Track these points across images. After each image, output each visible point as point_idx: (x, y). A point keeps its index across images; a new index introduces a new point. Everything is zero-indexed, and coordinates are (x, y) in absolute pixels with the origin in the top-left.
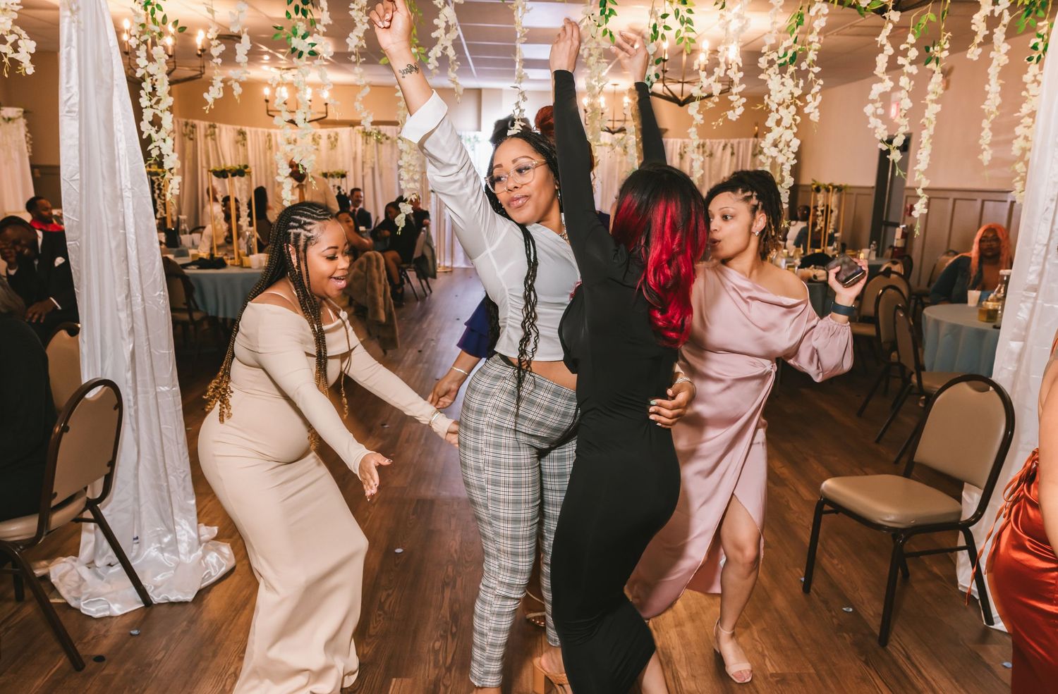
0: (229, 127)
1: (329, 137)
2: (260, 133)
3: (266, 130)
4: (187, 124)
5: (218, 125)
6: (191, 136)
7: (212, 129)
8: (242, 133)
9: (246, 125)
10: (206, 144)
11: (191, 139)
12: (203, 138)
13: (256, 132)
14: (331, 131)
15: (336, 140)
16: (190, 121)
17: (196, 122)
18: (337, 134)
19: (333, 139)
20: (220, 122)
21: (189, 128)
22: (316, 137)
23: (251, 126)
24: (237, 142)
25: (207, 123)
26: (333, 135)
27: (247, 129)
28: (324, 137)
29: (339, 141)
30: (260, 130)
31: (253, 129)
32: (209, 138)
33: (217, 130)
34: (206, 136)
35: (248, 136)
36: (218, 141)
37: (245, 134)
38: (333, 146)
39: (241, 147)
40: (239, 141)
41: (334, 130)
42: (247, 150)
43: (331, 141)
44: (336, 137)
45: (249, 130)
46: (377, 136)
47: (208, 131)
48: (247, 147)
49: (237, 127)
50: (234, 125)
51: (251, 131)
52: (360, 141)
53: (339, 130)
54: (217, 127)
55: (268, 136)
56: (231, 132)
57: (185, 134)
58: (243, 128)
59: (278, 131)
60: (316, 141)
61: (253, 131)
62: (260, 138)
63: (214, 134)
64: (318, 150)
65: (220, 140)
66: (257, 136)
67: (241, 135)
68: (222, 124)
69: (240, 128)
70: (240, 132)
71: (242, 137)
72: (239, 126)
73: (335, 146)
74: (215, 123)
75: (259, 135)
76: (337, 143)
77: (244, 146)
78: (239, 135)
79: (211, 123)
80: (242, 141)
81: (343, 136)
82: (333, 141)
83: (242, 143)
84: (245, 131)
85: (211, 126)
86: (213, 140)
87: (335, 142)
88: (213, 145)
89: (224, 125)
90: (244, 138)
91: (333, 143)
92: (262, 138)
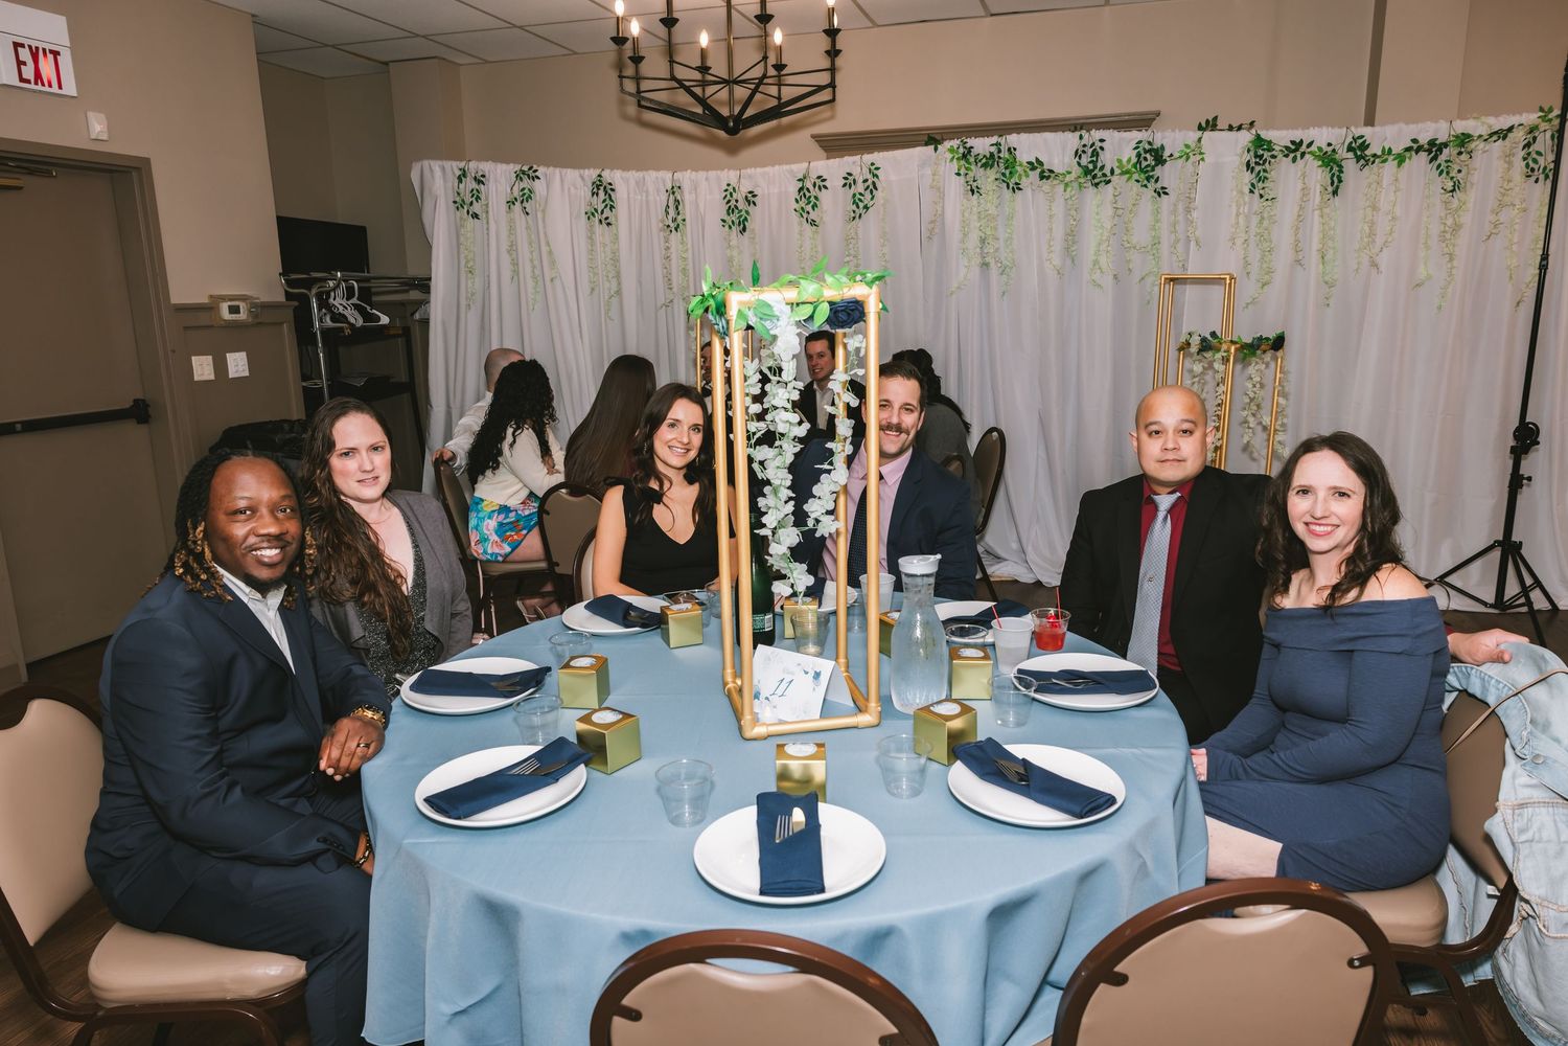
0: (571, 174)
1: (848, 181)
2: (652, 188)
3: (667, 175)
4: (464, 174)
5: (541, 170)
6: (477, 208)
7: (526, 183)
9: (612, 167)
10: (512, 229)
11: (475, 216)
12: (504, 207)
13: (640, 184)
14: (855, 164)
15: (872, 188)
16: (473, 165)
17: (486, 167)
18: (874, 170)
19: (860, 187)
20: (548, 165)
21: (470, 184)
22: (809, 185)
23: (625, 168)
24: (590, 215)
25: (515, 167)
26: (860, 174)
27: (613, 176)
28: (835, 183)
29: (878, 194)
30: (651, 176)
31: (633, 175)
32: (518, 207)
33: (539, 186)
34: (511, 203)
35: (621, 195)
36: (540, 215)
37: (613, 190)
38: (860, 208)
39: (599, 229)
40: (596, 210)
41: (868, 158)
42: (616, 238)
43: (854, 195)
44: (870, 182)
45: (622, 178)
46: (1006, 168)
47: (516, 188)
48: (617, 227)
49: (591, 174)
50: (584, 168)
51: (627, 181)
52: (955, 186)
53: (878, 157)
54: (538, 178)
55: (673, 193)
56: (576, 188)
57: (459, 205)
58: (607, 175)
59: (702, 175)
60: (810, 197)
61: (632, 183)
62: (651, 198)
63: (527, 196)
64: (813, 223)
65: (543, 211)
66: (644, 194)
67: (601, 192)
68: (551, 169)
69: (600, 176)
70: (598, 187)
71: (604, 201)
72: (598, 172)
73: (866, 207)
74: (535, 167)
75: (647, 192)
76: (872, 199)
77: (609, 224)
78: (597, 195)
79: (525, 168)
80: (602, 212)
81: (893, 178)
82: (861, 194)
83: (604, 216)
84: (610, 184)
85: (519, 176)
86: (527, 214)
87: (868, 195)
88: (527, 228)
89: (557, 170)
90: (608, 201)
91: (860, 200)
92: (658, 199)
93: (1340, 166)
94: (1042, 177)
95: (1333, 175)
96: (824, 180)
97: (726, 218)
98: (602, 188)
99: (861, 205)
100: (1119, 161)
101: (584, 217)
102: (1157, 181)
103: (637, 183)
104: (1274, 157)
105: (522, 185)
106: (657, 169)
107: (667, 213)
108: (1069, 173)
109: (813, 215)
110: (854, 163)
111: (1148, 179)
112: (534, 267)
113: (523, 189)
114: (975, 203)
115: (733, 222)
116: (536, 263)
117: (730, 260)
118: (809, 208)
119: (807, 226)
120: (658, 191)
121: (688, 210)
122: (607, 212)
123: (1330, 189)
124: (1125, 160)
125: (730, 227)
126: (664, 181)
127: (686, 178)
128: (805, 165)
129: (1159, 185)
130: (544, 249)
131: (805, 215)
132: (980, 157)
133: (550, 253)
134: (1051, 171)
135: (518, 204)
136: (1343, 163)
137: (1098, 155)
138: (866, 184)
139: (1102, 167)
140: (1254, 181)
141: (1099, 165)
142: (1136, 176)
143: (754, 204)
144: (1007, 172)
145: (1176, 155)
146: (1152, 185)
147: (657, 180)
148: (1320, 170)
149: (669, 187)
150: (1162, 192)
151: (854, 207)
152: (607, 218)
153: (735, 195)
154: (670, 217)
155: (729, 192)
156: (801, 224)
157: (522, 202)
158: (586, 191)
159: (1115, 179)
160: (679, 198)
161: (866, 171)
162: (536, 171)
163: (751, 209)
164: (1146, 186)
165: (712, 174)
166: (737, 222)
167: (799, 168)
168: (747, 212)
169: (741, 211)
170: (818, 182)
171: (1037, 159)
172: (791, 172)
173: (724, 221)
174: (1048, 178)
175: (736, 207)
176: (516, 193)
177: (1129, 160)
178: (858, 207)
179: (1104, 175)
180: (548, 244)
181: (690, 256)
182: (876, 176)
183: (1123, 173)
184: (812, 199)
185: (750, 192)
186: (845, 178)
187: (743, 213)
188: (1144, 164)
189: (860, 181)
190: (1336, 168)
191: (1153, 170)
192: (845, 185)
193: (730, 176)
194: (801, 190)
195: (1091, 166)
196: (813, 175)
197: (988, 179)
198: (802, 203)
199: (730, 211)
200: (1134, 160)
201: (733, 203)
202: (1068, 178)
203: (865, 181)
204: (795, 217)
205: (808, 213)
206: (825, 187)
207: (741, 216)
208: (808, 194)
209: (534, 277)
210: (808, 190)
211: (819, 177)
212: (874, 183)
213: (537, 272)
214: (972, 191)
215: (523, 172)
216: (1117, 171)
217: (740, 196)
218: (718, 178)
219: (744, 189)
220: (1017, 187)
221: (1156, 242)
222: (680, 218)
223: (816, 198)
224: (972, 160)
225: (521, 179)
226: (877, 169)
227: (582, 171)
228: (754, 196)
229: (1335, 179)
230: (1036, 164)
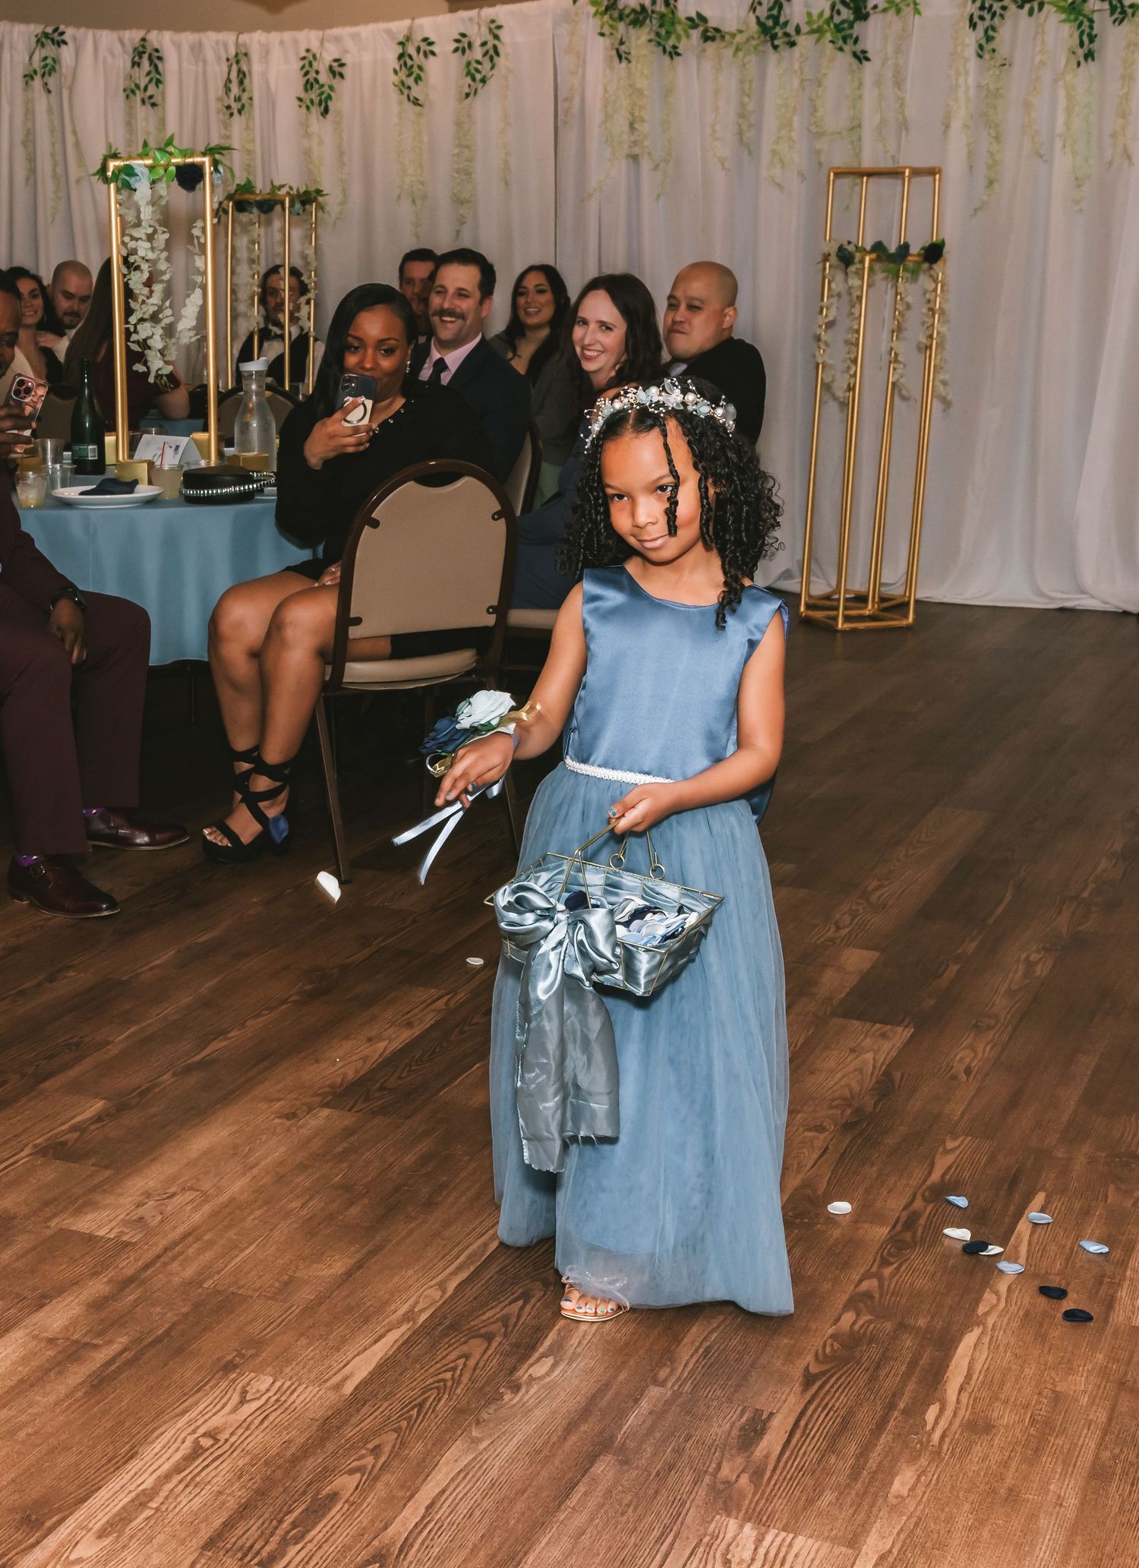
0: (107, 37)
1: (462, 44)
2: (210, 55)
3: (230, 37)
5: (70, 32)
7: (50, 50)
8: (147, 57)
9: (161, 28)
10: (29, 113)
12: (20, 83)
13: (197, 49)
15: (493, 54)
18: (495, 29)
19: (478, 53)
20: (78, 25)
22: (412, 50)
23: (178, 27)
24: (130, 92)
25: (36, 29)
26: (478, 35)
27: (164, 40)
28: (444, 46)
29: (501, 61)
30: (210, 38)
31: (188, 38)
32: (37, 82)
33: (65, 54)
34: (29, 77)
35: (171, 66)
36: (65, 93)
37: (160, 58)
38: (475, 77)
39: (142, 112)
40: (137, 86)
41: (488, 12)
42: (163, 120)
43: (469, 64)
44: (490, 45)
45: (172, 42)
46: (661, 26)
47: (37, 57)
48: (164, 109)
49: (133, 36)
50: (125, 29)
51: (178, 46)
52: (598, 50)
53: (501, 12)
54: (65, 43)
55: (238, 62)
56: (113, 56)
58: (154, 37)
59: (275, 37)
60: (412, 67)
61: (186, 49)
62: (209, 69)
63: (50, 68)
64: (416, 102)
65: (71, 89)
66: (201, 64)
67: (146, 65)
68: (82, 30)
69: (144, 39)
70: (140, 54)
71: (149, 73)
72: (141, 34)
73: (483, 81)
74: (62, 28)
75: (205, 62)
76: (492, 68)
77: (154, 105)
78: (139, 65)
79: (49, 30)
80: (146, 89)
81: (521, 39)
82: (478, 62)
83: (149, 93)
84: (157, 50)
85: (42, 40)
86: (49, 91)
87: (487, 65)
88: (50, 111)
89: (90, 33)
90: (154, 74)
91: (478, 71)
92: (218, 71)
93: (1091, 21)
94: (706, 38)
95: (1082, 33)
96: (431, 44)
97: (302, 95)
98: (146, 56)
99: (478, 77)
100: (809, 14)
101: (122, 95)
102: (856, 41)
103: (192, 48)
104: (1004, 8)
105: (44, 52)
106: (218, 29)
107: (228, 90)
108: (740, 32)
109: (416, 91)
110: (471, 19)
111: (845, 39)
112: (55, 165)
113: (45, 58)
114: (623, 74)
115: (312, 101)
116: (59, 158)
117: (307, 153)
118: (410, 81)
119: (409, 106)
120: (219, 59)
121: (255, 84)
122: (151, 91)
123: (1081, 52)
124: (815, 13)
125: (308, 108)
126: (226, 46)
127: (255, 40)
128: (407, 22)
129: (859, 48)
130: (70, 139)
131: (406, 92)
132: (627, 11)
133: (77, 144)
134: (717, 30)
135: (38, 79)
136: (1095, 17)
137: (781, 7)
138: (485, 48)
139: (786, 23)
140: (983, 42)
141: (782, 20)
142: (828, 36)
143: (342, 76)
144: (663, 32)
145: (882, 5)
146: (848, 48)
147: (217, 43)
148: (1067, 26)
149: (232, 52)
150: (862, 57)
151: (469, 80)
152: (151, 97)
153: (315, 64)
154: (232, 96)
155: (308, 62)
156: (400, 103)
157: (43, 76)
158: (123, 61)
159: (801, 40)
160: (245, 68)
161: (484, 30)
162: (62, 33)
163: (336, 82)
164: (841, 49)
165: (287, 36)
166: (316, 100)
167: (400, 27)
168: (331, 88)
169: (322, 86)
170: (424, 46)
171: (699, 15)
172: (389, 32)
173: (300, 99)
174: (713, 39)
175: (316, 81)
176: (37, 63)
177: (821, 14)
178: (474, 79)
179: (787, 35)
180: (74, 132)
181: (258, 149)
182: (496, 37)
183: (813, 32)
184: (416, 70)
185: (336, 60)
186: (457, 41)
187: (326, 88)
188: (837, 19)
189: (477, 43)
190: (1086, 23)
191: (851, 26)
192: (456, 50)
193: (309, 38)
194: (401, 56)
195: (770, 23)
196: (417, 38)
197: (639, 40)
198: (402, 75)
199: (308, 86)
200: (827, 14)
201: (312, 75)
202: (739, 39)
203: (484, 44)
204: (394, 95)
205: (409, 88)
206: (433, 53)
207: (322, 93)
208: (409, 63)
209: (55, 177)
210: (410, 57)
211: (425, 40)
212: (495, 48)
213: (60, 170)
214: (620, 57)
215: (46, 35)
216: (805, 29)
217: (322, 66)
218: (296, 42)
219: (328, 55)
220: (674, 53)
221: (856, 127)
222: (245, 97)
223: (420, 68)
224: (616, 14)
225: (43, 45)
226: (499, 27)
227: (121, 33)
228: (342, 65)
229: (1085, 39)
230: (698, 20)
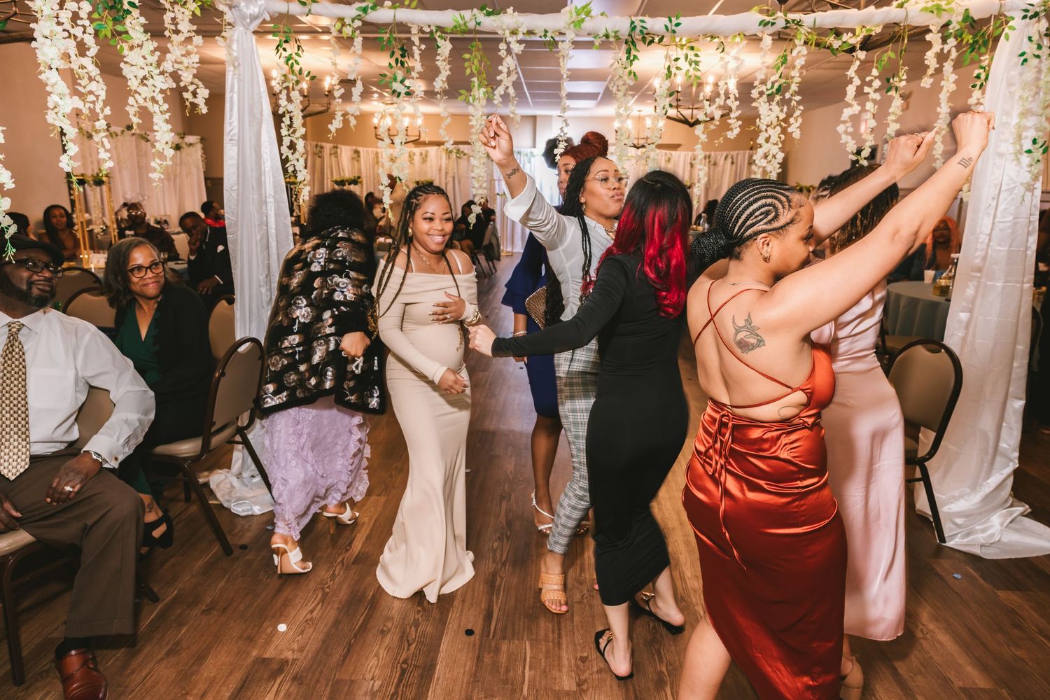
0: (348, 147)
1: (421, 154)
2: (370, 152)
3: (375, 149)
4: (317, 146)
5: (339, 146)
6: (320, 155)
7: (335, 150)
8: (357, 152)
9: (360, 146)
10: (331, 161)
11: (320, 157)
12: (328, 156)
13: (367, 151)
14: (423, 149)
15: (426, 156)
16: (319, 143)
17: (324, 144)
18: (427, 152)
19: (424, 155)
20: (341, 145)
21: (318, 149)
22: (411, 154)
23: (364, 146)
24: (353, 159)
25: (332, 146)
26: (424, 152)
27: (360, 149)
28: (418, 154)
29: (428, 157)
30: (370, 149)
31: (365, 149)
32: (333, 156)
33: (339, 150)
34: (331, 155)
35: (362, 154)
39: (356, 163)
42: (360, 165)
47: (332, 150)
49: (353, 148)
50: (351, 146)
52: (444, 156)
53: (428, 148)
54: (338, 148)
56: (349, 151)
57: (315, 154)
58: (358, 148)
63: (336, 153)
65: (340, 157)
66: (369, 154)
85: (334, 147)
92: (371, 156)
122: (358, 158)
157: (334, 154)
230: (462, 152)
